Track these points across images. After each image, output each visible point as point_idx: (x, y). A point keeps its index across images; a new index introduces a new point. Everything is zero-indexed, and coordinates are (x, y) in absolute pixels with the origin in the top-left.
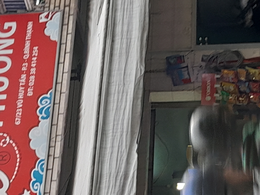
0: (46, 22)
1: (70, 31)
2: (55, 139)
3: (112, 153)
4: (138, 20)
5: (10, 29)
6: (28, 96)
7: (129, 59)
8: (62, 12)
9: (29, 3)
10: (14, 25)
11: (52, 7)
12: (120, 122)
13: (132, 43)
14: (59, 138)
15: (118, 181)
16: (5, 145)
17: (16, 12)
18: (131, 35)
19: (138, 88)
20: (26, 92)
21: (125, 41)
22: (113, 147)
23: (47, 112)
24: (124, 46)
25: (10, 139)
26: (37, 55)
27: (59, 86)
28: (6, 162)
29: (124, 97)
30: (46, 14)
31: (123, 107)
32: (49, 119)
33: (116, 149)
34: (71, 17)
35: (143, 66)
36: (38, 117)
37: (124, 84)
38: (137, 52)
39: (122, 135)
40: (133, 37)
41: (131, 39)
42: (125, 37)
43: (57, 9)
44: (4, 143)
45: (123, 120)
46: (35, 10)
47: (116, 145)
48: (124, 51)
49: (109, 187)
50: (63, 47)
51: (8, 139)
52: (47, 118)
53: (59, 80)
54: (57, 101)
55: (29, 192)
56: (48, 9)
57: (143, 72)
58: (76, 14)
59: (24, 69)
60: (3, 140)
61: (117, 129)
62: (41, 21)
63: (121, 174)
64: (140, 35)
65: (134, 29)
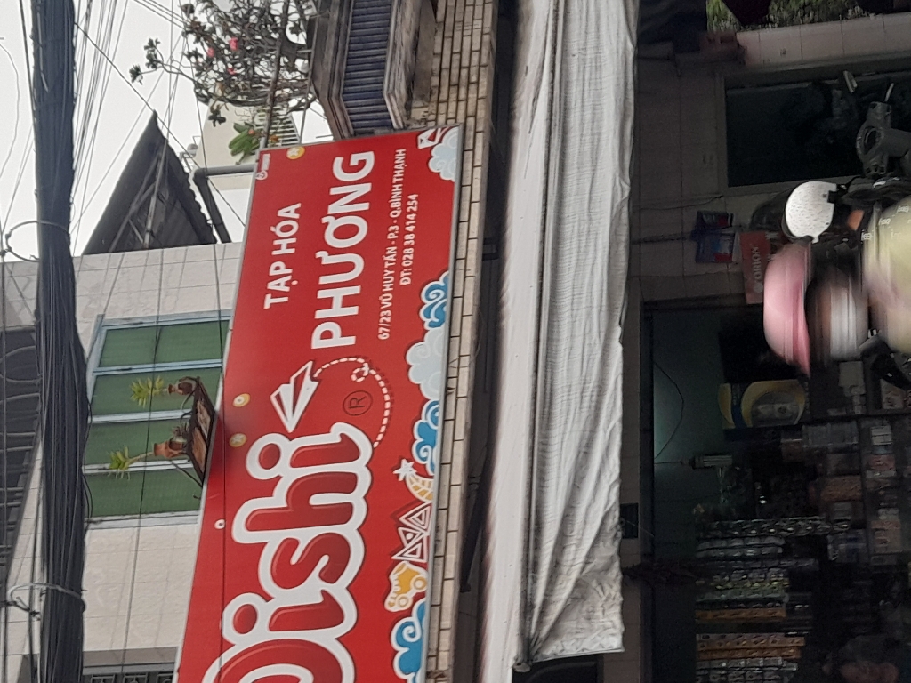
0: (432, 148)
1: (478, 162)
2: (456, 362)
3: (571, 348)
4: (613, 98)
5: (362, 163)
6: (402, 286)
7: (598, 171)
8: (461, 127)
9: (397, 114)
10: (369, 157)
11: (441, 119)
12: (585, 290)
13: (603, 143)
14: (465, 361)
15: (587, 399)
16: (361, 379)
17: (372, 133)
18: (599, 127)
19: (619, 224)
20: (397, 278)
21: (588, 139)
22: (572, 337)
23: (440, 313)
24: (587, 147)
25: (371, 368)
26: (415, 209)
27: (461, 265)
28: (364, 409)
29: (592, 243)
30: (430, 132)
31: (589, 262)
32: (443, 326)
33: (579, 341)
34: (480, 136)
35: (626, 183)
36: (423, 322)
37: (590, 219)
38: (613, 157)
39: (589, 314)
40: (604, 130)
41: (599, 134)
42: (587, 131)
43: (451, 122)
44: (359, 375)
45: (591, 285)
46: (410, 127)
47: (579, 333)
48: (587, 158)
49: (568, 411)
50: (466, 191)
51: (366, 368)
52: (439, 325)
53: (462, 254)
54: (459, 293)
55: (412, 463)
56: (433, 123)
57: (626, 194)
58: (488, 130)
59: (392, 236)
60: (357, 370)
61: (580, 303)
62: (421, 146)
63: (591, 385)
64: (618, 126)
65: (605, 114)
